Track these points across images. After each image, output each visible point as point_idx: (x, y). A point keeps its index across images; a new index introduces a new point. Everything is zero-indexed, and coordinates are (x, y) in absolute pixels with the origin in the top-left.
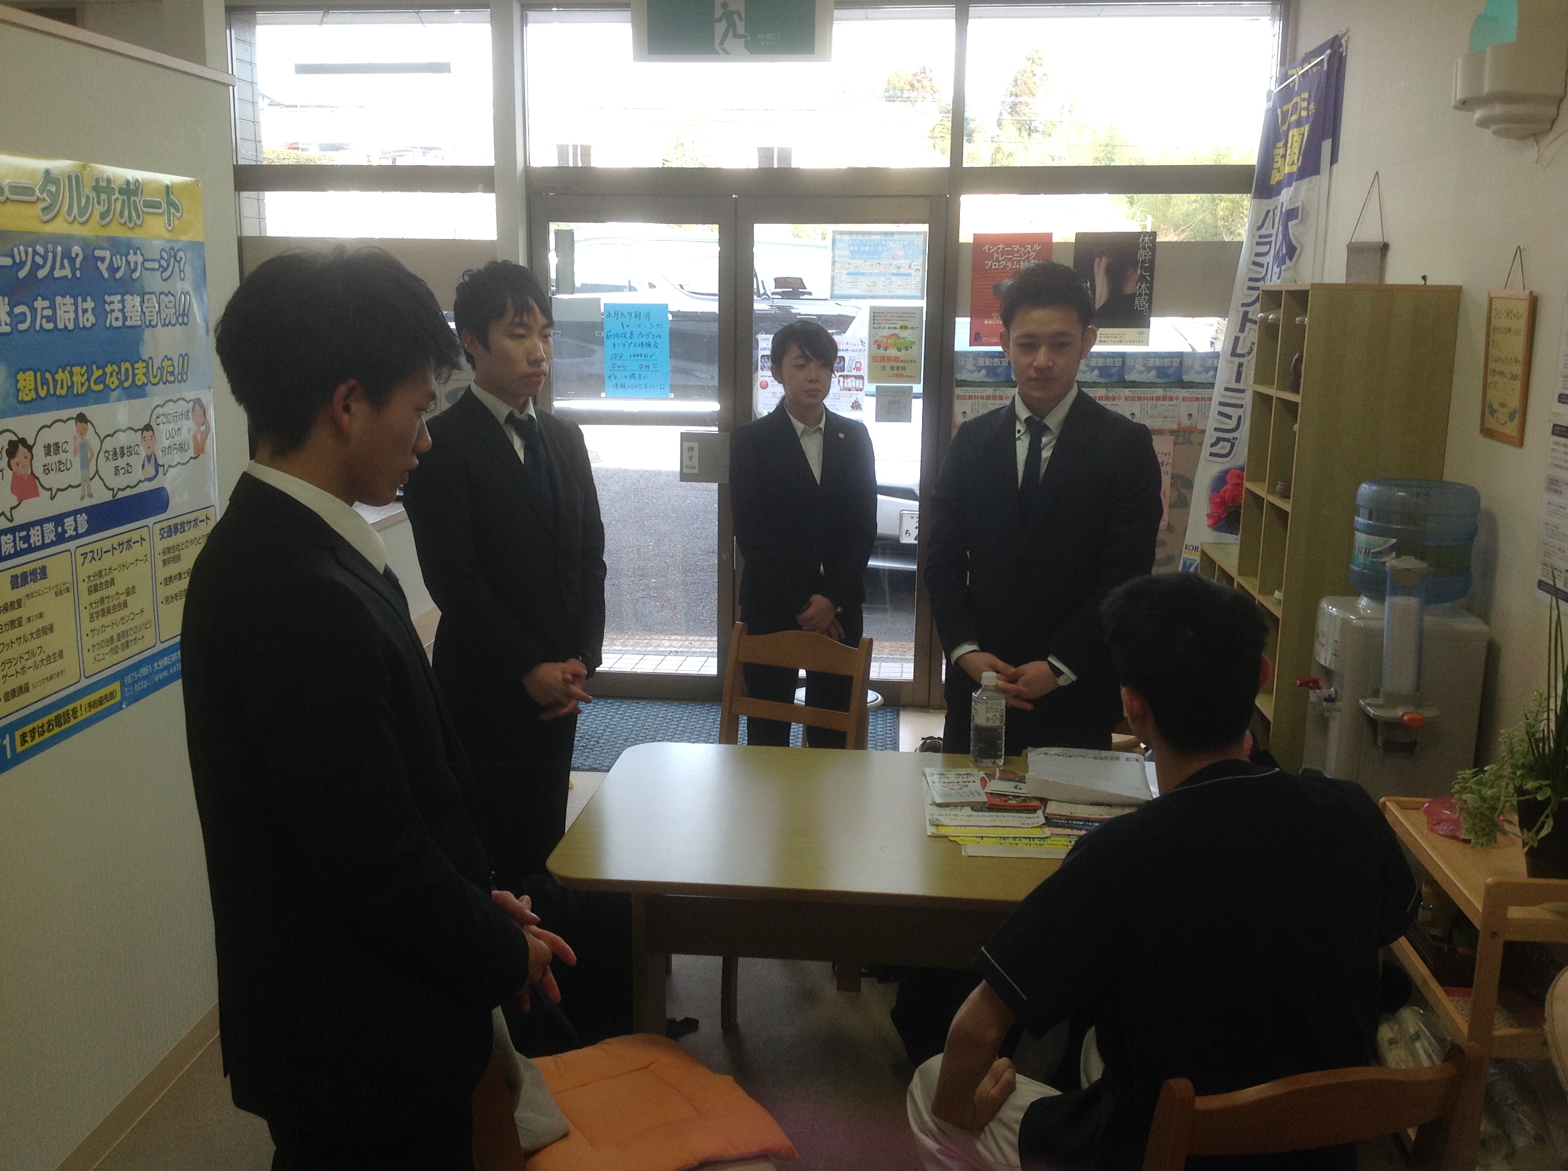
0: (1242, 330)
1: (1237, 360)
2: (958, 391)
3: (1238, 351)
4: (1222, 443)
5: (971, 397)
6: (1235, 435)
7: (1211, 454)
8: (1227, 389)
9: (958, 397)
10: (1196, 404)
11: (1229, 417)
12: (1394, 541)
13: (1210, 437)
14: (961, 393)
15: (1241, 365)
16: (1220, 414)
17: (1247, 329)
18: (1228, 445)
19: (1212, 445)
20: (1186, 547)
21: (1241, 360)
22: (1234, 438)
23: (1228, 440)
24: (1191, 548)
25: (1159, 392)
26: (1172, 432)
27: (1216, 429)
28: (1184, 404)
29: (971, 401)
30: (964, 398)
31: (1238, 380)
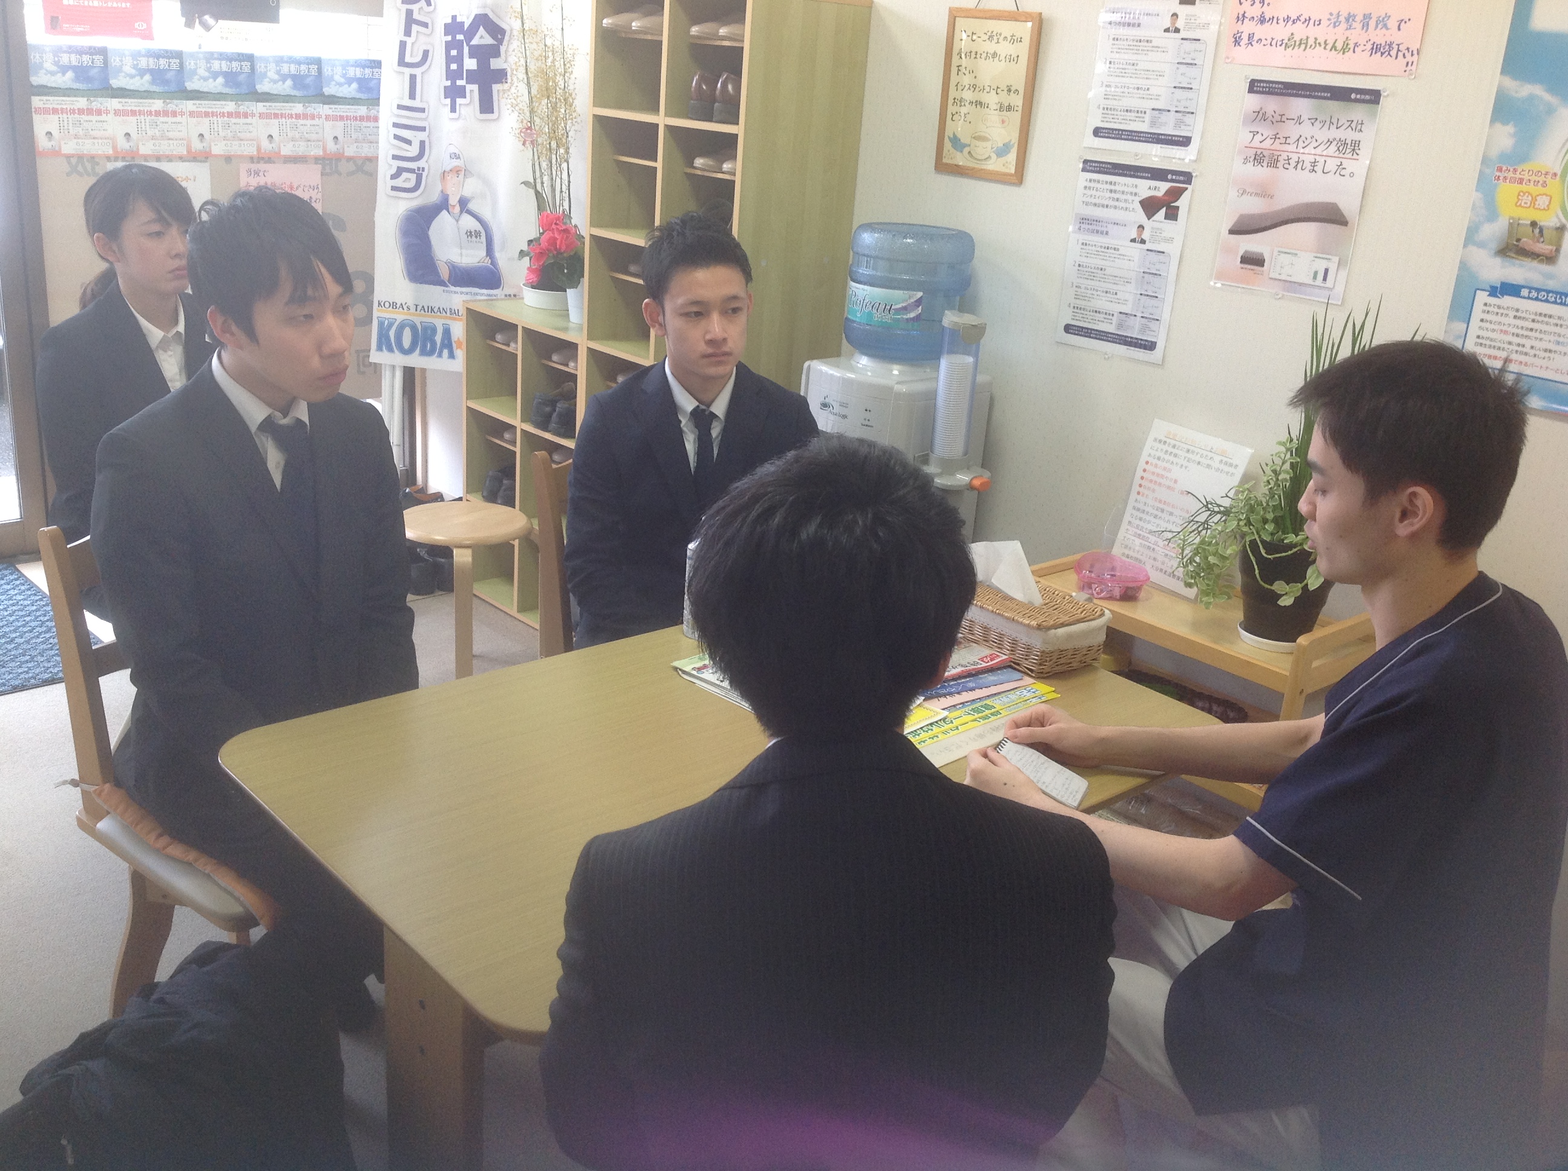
0: (408, 33)
1: (408, 71)
2: (37, 101)
3: (408, 59)
4: (405, 175)
5: (55, 111)
6: (421, 163)
7: (394, 188)
8: (400, 107)
9: (39, 111)
10: (341, 124)
11: (408, 142)
12: (920, 294)
13: (385, 168)
14: (40, 105)
15: (413, 78)
16: (396, 137)
17: (414, 33)
18: (413, 177)
19: (394, 177)
20: (379, 304)
21: (414, 71)
22: (419, 169)
23: (411, 171)
24: (387, 305)
25: (298, 108)
26: (317, 160)
27: (395, 157)
28: (328, 125)
29: (56, 117)
30: (46, 111)
31: (412, 96)
